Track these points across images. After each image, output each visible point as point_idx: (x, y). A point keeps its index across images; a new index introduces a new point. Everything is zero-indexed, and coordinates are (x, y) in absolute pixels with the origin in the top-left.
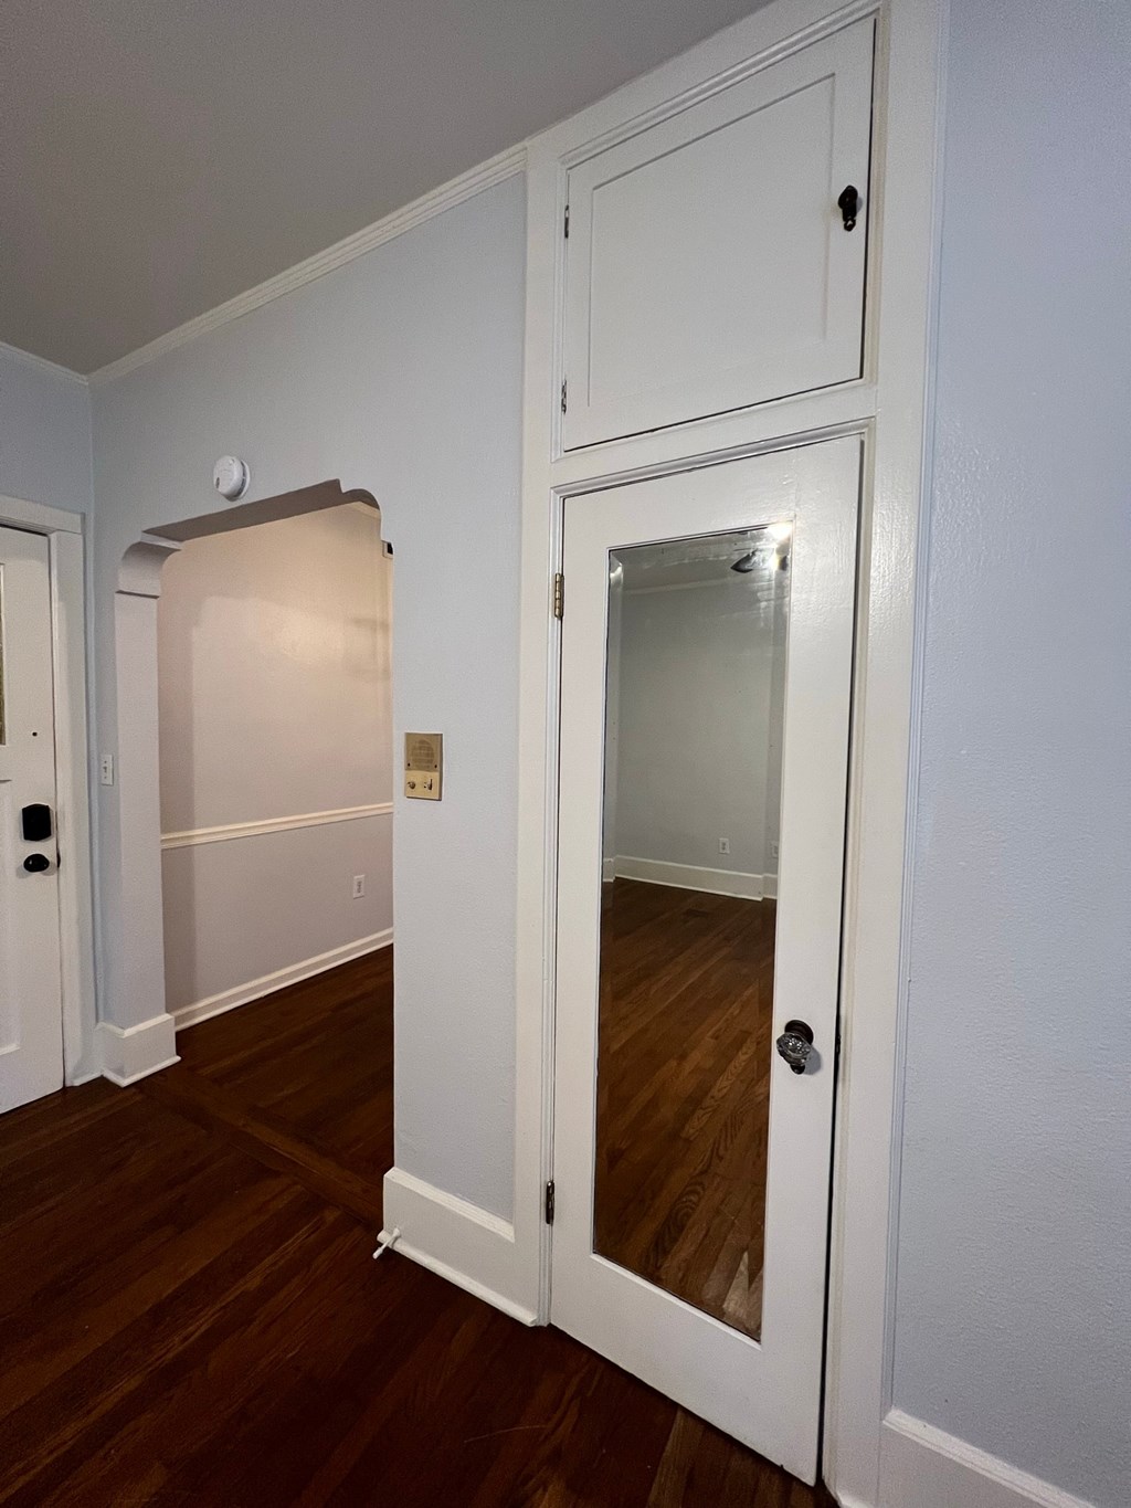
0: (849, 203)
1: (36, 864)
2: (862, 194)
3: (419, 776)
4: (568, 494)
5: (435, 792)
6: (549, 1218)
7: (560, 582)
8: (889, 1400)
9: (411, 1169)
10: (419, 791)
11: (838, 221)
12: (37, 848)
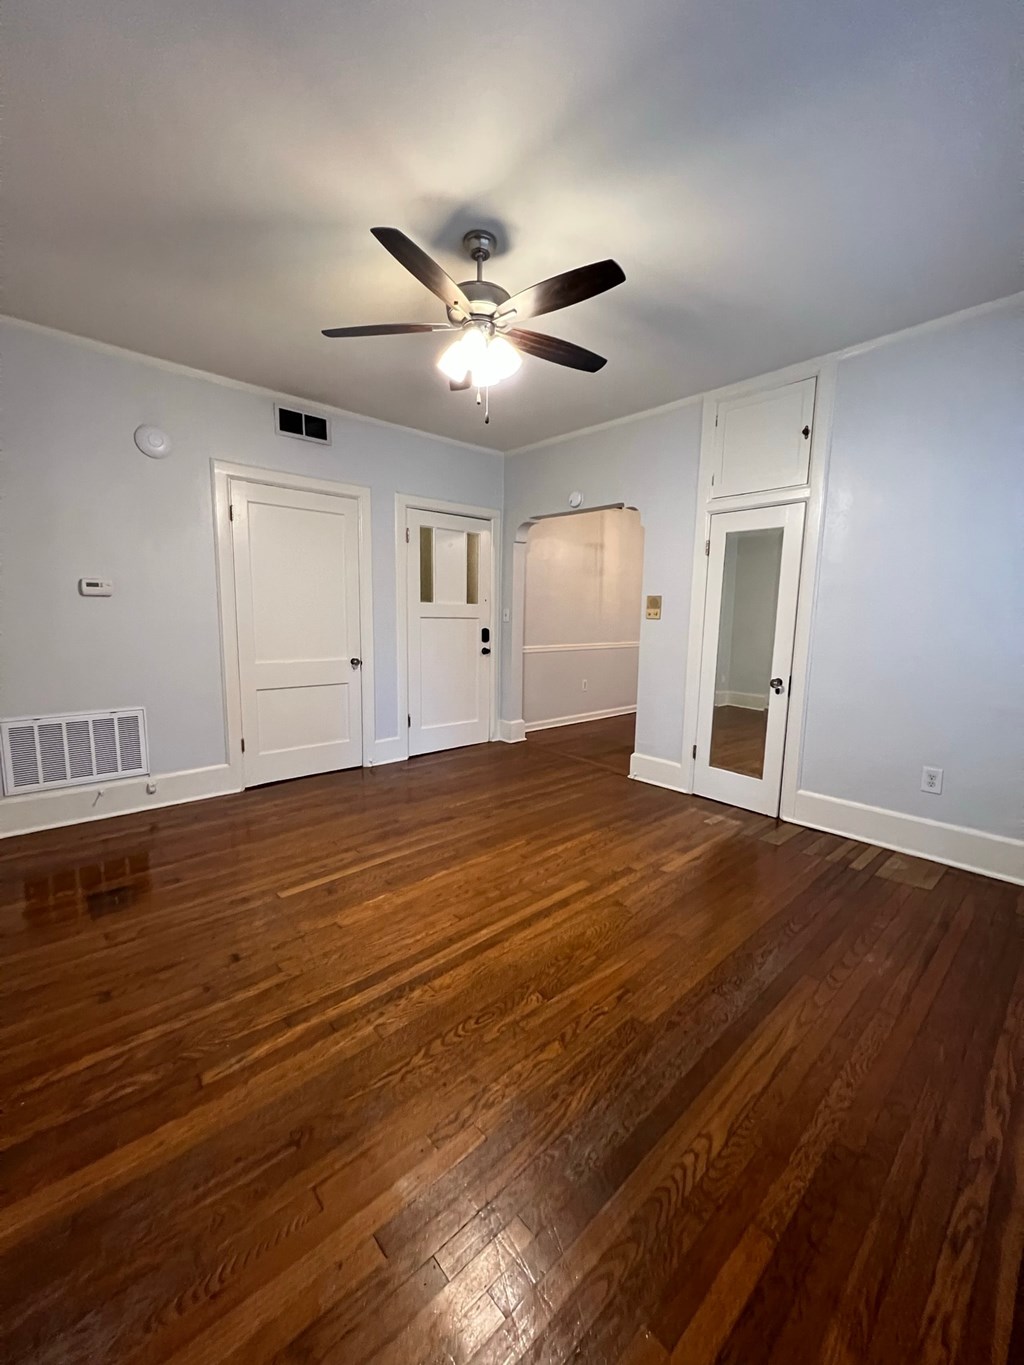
0: (806, 432)
1: (486, 651)
2: (810, 428)
3: (652, 611)
4: (713, 514)
5: (657, 616)
6: (694, 756)
7: (709, 544)
8: (799, 788)
9: (640, 752)
10: (652, 616)
11: (803, 436)
12: (486, 645)
